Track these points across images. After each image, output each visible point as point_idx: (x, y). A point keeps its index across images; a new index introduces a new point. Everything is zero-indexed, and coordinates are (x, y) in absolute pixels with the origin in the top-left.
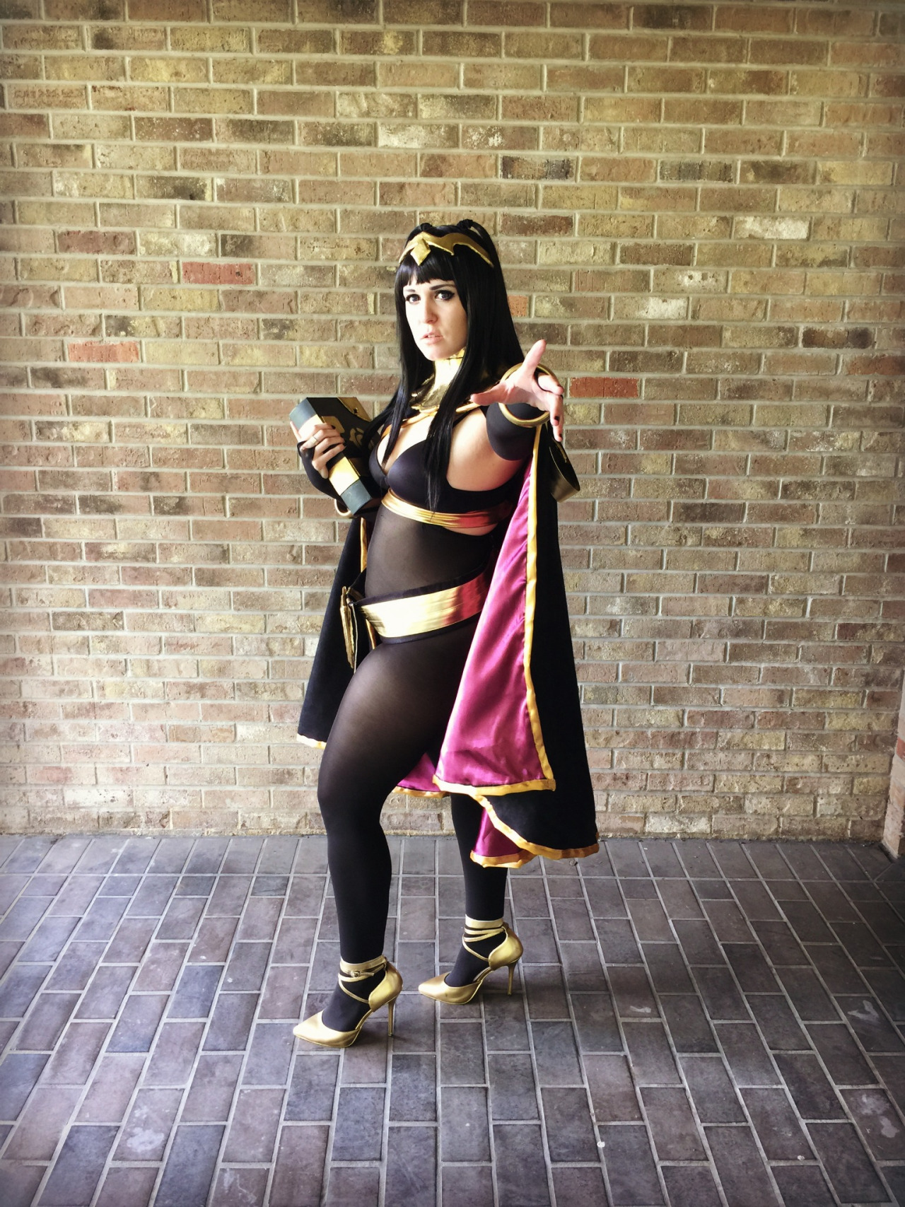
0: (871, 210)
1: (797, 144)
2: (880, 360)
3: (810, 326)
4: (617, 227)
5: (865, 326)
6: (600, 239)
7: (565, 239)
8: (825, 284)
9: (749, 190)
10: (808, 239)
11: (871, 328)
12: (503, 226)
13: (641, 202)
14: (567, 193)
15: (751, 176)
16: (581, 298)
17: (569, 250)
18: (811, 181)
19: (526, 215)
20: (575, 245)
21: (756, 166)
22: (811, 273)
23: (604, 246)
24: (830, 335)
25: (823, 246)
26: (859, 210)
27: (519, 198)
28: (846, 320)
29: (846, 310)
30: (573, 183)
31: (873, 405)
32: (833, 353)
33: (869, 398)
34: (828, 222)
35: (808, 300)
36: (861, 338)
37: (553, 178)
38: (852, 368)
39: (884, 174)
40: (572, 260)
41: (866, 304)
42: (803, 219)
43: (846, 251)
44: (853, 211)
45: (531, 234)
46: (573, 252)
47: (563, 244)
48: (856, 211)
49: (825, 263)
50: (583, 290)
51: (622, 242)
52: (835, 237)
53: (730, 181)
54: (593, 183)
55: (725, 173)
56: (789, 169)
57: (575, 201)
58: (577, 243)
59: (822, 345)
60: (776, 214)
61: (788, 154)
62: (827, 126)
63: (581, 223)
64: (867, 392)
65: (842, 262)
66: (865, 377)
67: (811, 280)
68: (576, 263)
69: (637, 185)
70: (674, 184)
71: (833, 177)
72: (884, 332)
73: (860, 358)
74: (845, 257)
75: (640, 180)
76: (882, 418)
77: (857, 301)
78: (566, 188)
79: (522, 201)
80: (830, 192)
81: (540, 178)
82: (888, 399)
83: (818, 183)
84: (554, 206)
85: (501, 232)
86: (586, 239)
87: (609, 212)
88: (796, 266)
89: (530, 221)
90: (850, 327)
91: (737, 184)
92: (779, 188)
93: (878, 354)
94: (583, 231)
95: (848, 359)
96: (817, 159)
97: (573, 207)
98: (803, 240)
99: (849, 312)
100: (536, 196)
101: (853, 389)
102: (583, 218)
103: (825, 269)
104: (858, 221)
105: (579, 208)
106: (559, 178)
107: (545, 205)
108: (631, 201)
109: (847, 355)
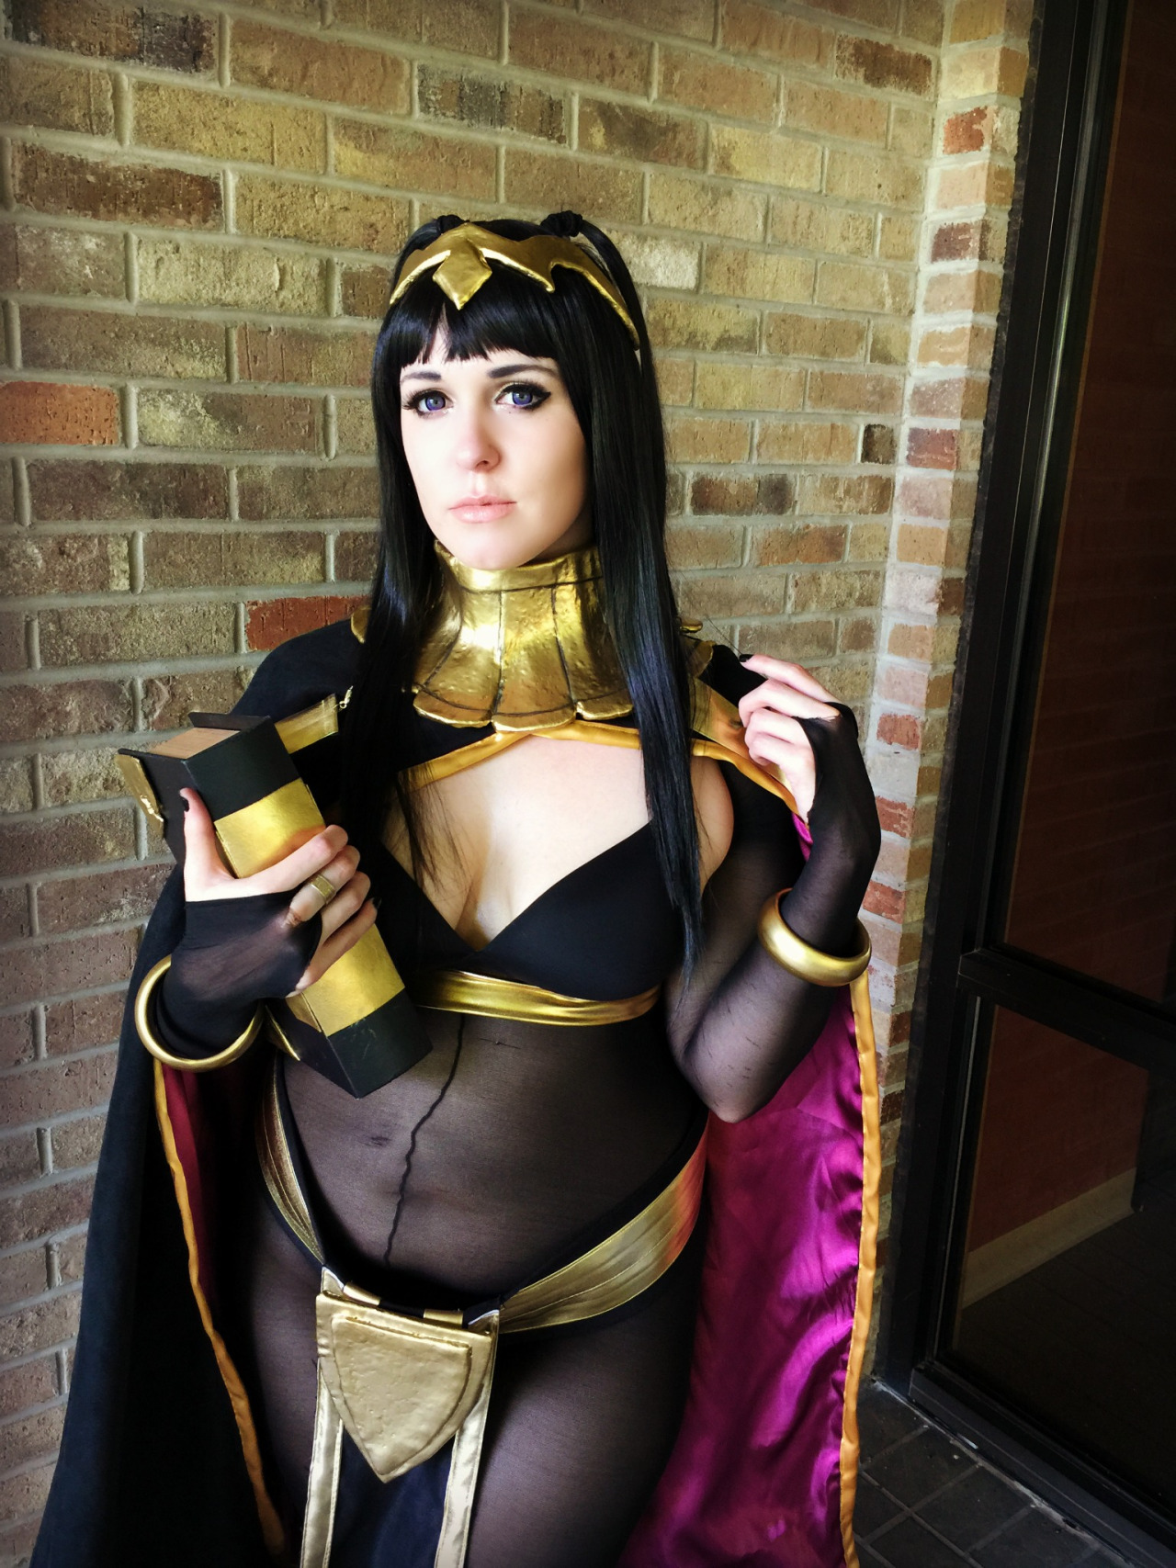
0: (791, 240)
1: (677, 78)
2: (803, 535)
3: (704, 470)
4: (332, 221)
5: (782, 471)
6: (291, 246)
7: (203, 238)
8: (725, 386)
9: (595, 167)
10: (698, 287)
11: (791, 474)
12: (24, 182)
13: (381, 162)
14: (198, 112)
15: (598, 135)
16: (258, 399)
17: (217, 268)
18: (700, 163)
19: (92, 159)
20: (230, 258)
21: (606, 113)
22: (705, 361)
23: (304, 266)
24: (733, 489)
25: (722, 307)
26: (774, 237)
27: (69, 105)
28: (755, 460)
29: (756, 441)
30: (215, 86)
31: (795, 620)
32: (738, 523)
33: (789, 607)
34: (728, 257)
35: (699, 419)
36: (777, 495)
37: (159, 63)
38: (767, 554)
39: (810, 166)
40: (228, 297)
41: (785, 428)
42: (687, 244)
43: (754, 322)
44: (765, 238)
45: (111, 215)
46: (227, 275)
47: (199, 250)
48: (769, 240)
49: (725, 342)
50: (260, 378)
51: (344, 260)
52: (739, 292)
53: (561, 140)
54: (265, 95)
55: (549, 119)
56: (663, 132)
57: (221, 134)
58: (236, 252)
59: (720, 509)
60: (643, 230)
61: (661, 99)
62: (724, 50)
63: (242, 198)
64: (785, 596)
65: (750, 345)
66: (781, 570)
67: (703, 377)
68: (237, 305)
69: (370, 118)
70: (450, 130)
71: (733, 160)
72: (808, 482)
73: (777, 532)
74: (754, 335)
75: (375, 109)
76: (806, 642)
77: (773, 421)
78: (198, 96)
79: (77, 115)
80: (729, 193)
81: (122, 57)
82: (813, 606)
83: (711, 171)
84: (169, 142)
85: (21, 199)
86: (255, 243)
87: (307, 179)
88: (678, 345)
89: (105, 176)
90: (763, 473)
91: (572, 150)
92: (648, 169)
93: (800, 524)
94: (247, 220)
95: (759, 536)
96: (709, 118)
97: (217, 152)
98: (688, 292)
99: (759, 445)
100: (117, 107)
101: (767, 591)
102: (246, 185)
103: (724, 354)
104: (772, 260)
105: (233, 158)
106: (178, 64)
107: (143, 134)
108: (359, 155)
109: (759, 526)
